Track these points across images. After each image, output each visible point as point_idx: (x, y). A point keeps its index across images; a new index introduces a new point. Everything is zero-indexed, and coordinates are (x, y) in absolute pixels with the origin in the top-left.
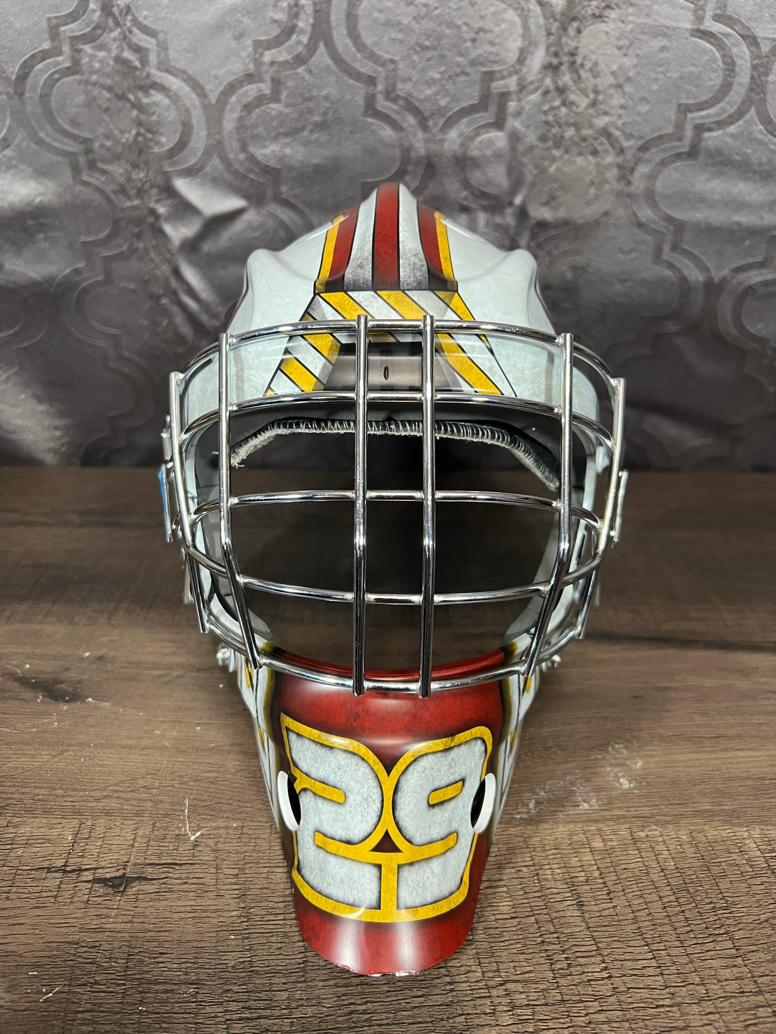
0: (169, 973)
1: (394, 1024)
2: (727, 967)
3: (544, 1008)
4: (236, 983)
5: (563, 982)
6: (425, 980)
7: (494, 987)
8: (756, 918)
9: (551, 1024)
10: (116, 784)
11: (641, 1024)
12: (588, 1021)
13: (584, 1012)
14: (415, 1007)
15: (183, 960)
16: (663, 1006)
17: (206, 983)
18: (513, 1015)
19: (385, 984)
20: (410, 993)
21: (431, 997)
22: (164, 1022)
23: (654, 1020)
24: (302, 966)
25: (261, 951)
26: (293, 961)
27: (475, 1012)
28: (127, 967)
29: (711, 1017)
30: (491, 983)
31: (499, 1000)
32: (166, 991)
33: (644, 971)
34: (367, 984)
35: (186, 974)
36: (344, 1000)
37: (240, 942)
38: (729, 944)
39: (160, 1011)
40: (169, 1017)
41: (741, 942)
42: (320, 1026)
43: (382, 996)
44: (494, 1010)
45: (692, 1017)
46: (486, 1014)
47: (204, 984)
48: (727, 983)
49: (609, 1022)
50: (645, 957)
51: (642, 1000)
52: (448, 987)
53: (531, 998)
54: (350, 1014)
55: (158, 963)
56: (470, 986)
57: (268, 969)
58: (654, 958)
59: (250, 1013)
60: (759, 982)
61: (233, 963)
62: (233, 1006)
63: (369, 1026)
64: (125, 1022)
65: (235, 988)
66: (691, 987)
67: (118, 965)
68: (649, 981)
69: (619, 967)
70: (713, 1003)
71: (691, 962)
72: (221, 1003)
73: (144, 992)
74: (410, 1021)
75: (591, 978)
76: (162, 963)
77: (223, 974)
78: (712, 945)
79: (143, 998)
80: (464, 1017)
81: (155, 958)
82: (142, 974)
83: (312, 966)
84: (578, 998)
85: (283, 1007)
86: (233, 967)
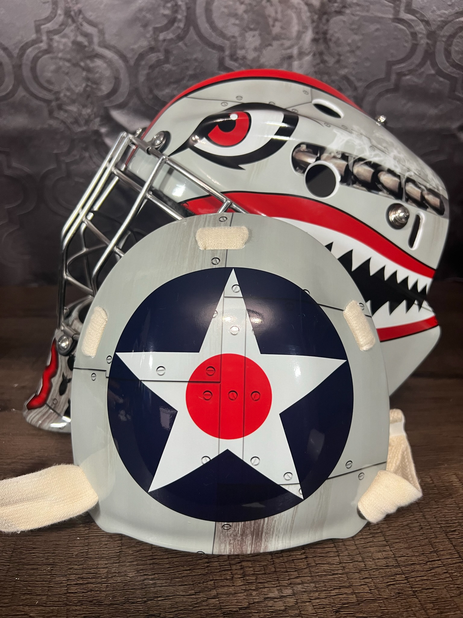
0: (37, 559)
1: (170, 586)
2: (380, 551)
3: (264, 576)
4: (76, 564)
5: (277, 561)
6: (193, 561)
7: (234, 564)
8: (401, 523)
9: (266, 585)
10: (22, 455)
11: (322, 585)
12: (289, 583)
13: (288, 578)
14: (184, 576)
15: (47, 552)
16: (337, 574)
17: (58, 564)
18: (244, 580)
19: (168, 563)
20: (182, 568)
21: (195, 570)
22: (30, 586)
23: (330, 582)
24: (118, 554)
25: (94, 546)
26: (113, 552)
27: (221, 578)
28: (11, 556)
29: (367, 580)
30: (233, 562)
31: (236, 572)
32: (33, 569)
33: (328, 555)
34: (156, 564)
35: (47, 559)
36: (141, 573)
37: (83, 541)
38: (382, 538)
39: (28, 580)
40: (33, 583)
41: (389, 538)
42: (124, 588)
43: (165, 570)
44: (232, 577)
45: (354, 580)
46: (227, 579)
47: (57, 565)
48: (379, 560)
49: (302, 583)
50: (329, 546)
51: (324, 571)
52: (206, 565)
53: (256, 570)
54: (143, 580)
55: (31, 553)
56: (219, 564)
57: (97, 556)
58: (335, 547)
59: (83, 580)
60: (399, 560)
61: (76, 553)
62: (73, 577)
63: (154, 587)
64: (6, 586)
65: (76, 567)
66: (356, 563)
67: (6, 555)
68: (330, 560)
69: (312, 552)
70: (369, 572)
71: (357, 549)
72: (66, 575)
73: (20, 570)
74: (180, 584)
75: (294, 558)
76: (34, 553)
77: (69, 559)
78: (371, 539)
79: (19, 573)
80: (213, 581)
81: (29, 551)
82: (20, 559)
83: (124, 554)
84: (285, 570)
85: (104, 577)
86: (76, 555)
